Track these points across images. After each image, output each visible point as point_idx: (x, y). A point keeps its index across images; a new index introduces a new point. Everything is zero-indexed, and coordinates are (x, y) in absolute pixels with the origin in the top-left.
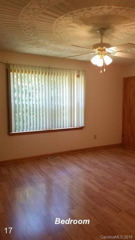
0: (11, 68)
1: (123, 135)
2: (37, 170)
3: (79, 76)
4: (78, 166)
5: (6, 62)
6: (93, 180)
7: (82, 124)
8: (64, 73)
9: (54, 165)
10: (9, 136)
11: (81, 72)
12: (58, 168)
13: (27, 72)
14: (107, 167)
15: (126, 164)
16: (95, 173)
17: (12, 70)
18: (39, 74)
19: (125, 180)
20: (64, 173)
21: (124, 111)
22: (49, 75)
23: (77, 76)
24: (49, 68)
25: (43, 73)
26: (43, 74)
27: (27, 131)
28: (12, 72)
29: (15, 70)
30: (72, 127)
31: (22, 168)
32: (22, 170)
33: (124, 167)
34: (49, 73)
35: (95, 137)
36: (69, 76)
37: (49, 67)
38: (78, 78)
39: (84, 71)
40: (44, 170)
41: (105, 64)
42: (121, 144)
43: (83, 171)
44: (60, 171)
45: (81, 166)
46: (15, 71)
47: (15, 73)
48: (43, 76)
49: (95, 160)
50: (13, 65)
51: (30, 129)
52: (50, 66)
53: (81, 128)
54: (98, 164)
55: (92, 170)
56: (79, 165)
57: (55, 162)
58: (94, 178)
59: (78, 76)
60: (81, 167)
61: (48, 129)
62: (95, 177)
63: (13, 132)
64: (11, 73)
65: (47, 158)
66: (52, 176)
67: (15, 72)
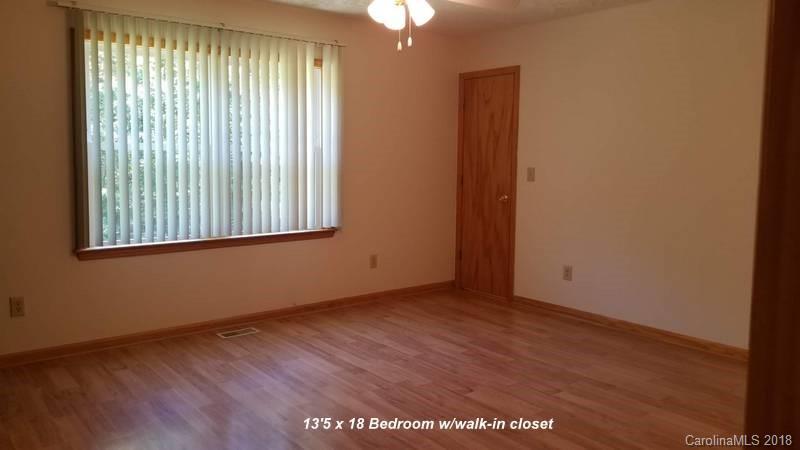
0: (89, 24)
1: (460, 255)
2: (179, 373)
3: (321, 61)
4: (319, 355)
5: (69, 5)
6: (372, 396)
7: (329, 218)
8: (271, 51)
9: (238, 355)
10: (76, 259)
11: (327, 51)
12: (252, 363)
13: (145, 41)
14: (411, 353)
15: (471, 343)
16: (377, 374)
17: (89, 31)
18: (187, 50)
19: (471, 391)
20: (273, 377)
21: (461, 181)
22: (219, 53)
23: (313, 61)
24: (219, 30)
25: (198, 45)
26: (200, 49)
27: (143, 244)
28: (88, 37)
29: (102, 33)
30: (298, 229)
31: (125, 367)
32: (125, 376)
33: (464, 350)
34: (219, 48)
35: (374, 262)
36: (287, 62)
37: (221, 27)
38: (318, 70)
39: (339, 48)
40: (204, 373)
41: (413, 23)
42: (452, 284)
43: (336, 368)
44: (260, 372)
45: (330, 355)
46: (100, 35)
47: (101, 44)
48: (200, 55)
49: (375, 335)
50: (95, 14)
51: (153, 235)
52: (223, 24)
53: (329, 233)
54: (385, 346)
55: (365, 365)
56: (324, 352)
57: (241, 346)
58: (375, 387)
59: (318, 62)
60: (330, 358)
61: (215, 235)
62: (377, 385)
63: (94, 247)
64: (88, 44)
65: (213, 334)
66: (233, 390)
67: (102, 39)
